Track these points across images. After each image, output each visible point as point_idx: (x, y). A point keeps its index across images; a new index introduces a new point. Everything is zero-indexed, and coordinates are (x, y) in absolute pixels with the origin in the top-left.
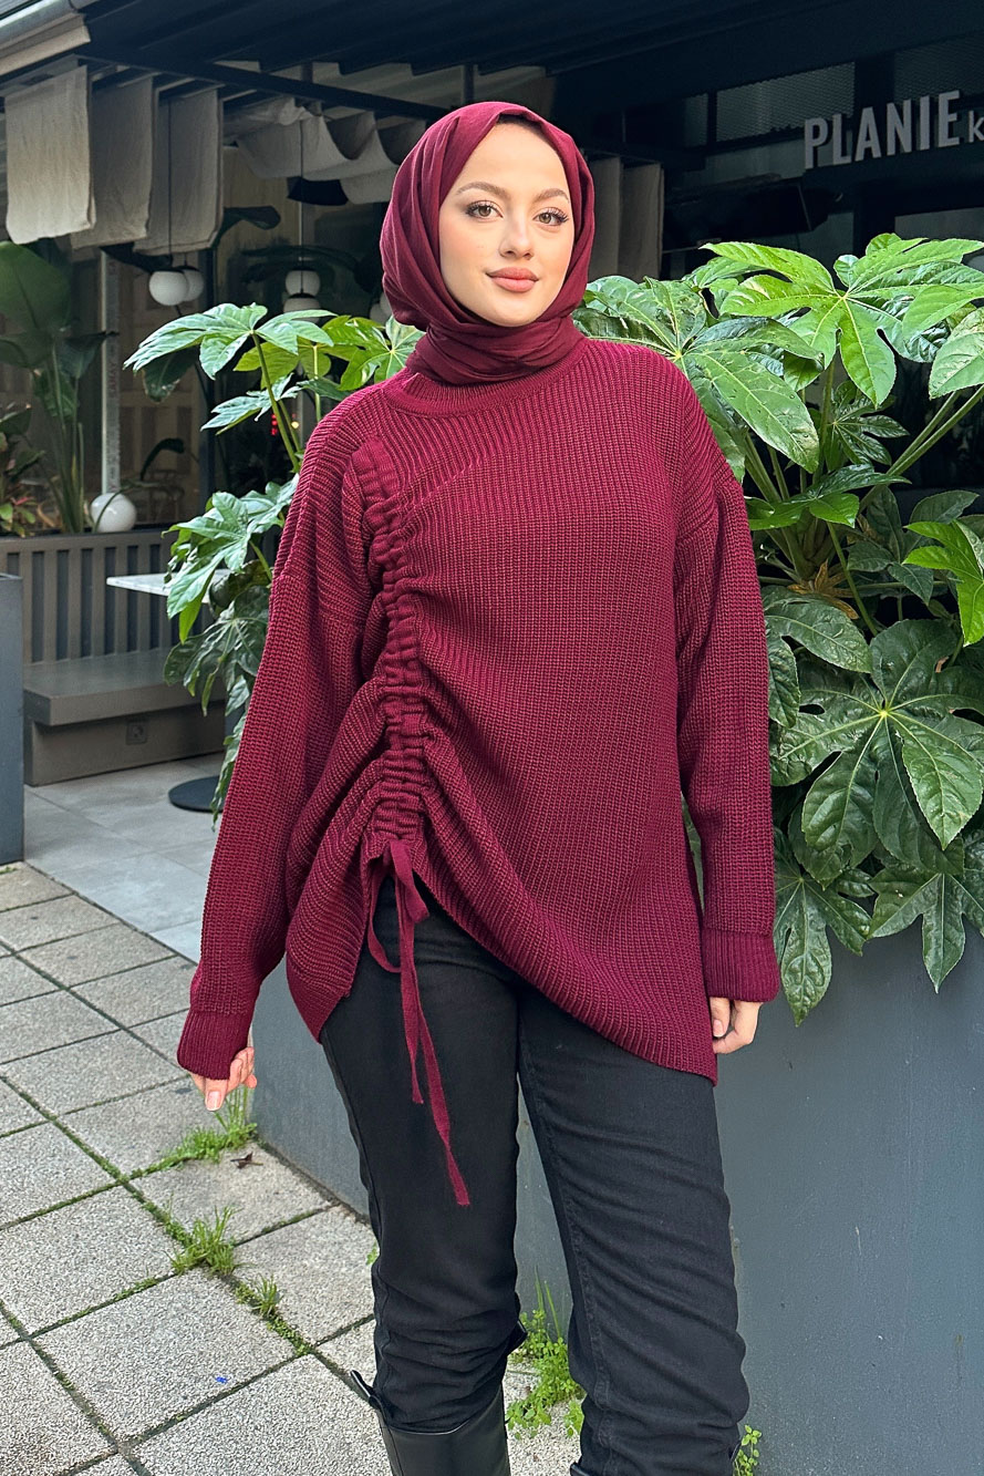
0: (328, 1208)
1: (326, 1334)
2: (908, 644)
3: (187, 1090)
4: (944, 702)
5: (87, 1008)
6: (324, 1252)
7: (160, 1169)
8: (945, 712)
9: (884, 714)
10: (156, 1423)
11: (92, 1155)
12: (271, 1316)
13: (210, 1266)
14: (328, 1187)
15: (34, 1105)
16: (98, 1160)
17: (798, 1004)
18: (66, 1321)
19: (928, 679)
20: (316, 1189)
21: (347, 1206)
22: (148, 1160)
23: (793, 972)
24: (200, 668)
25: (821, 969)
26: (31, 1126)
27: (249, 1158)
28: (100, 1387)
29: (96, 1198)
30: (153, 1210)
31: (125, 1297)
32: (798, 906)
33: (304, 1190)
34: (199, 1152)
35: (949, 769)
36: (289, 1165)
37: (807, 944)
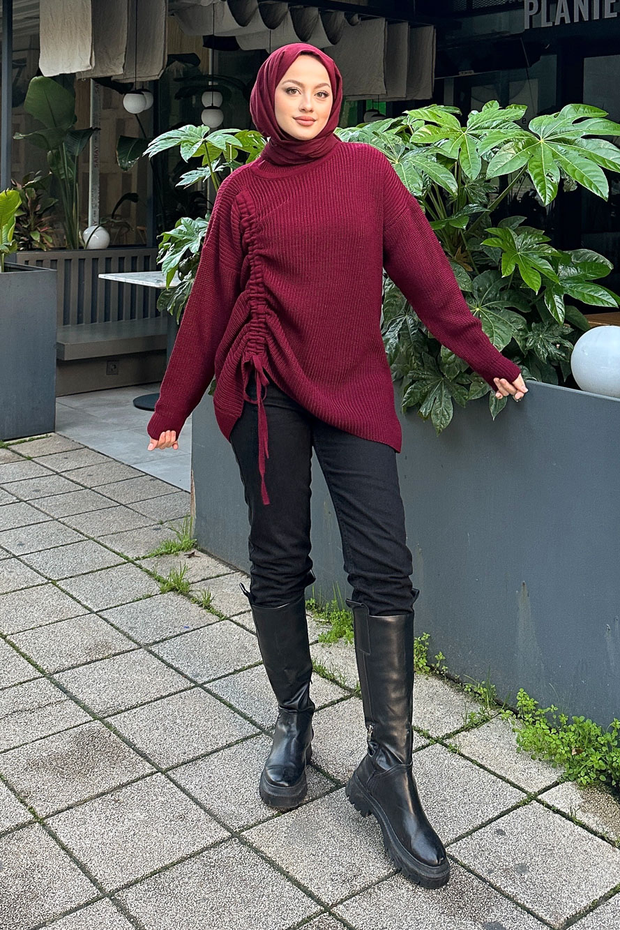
0: (233, 573)
1: (234, 613)
2: (489, 280)
3: (160, 529)
4: (502, 304)
5: (101, 496)
6: (232, 588)
7: (149, 557)
8: (502, 308)
9: (478, 309)
10: (158, 640)
11: (114, 552)
12: (208, 607)
13: (177, 590)
14: (233, 564)
15: (81, 533)
16: (118, 554)
17: (438, 427)
18: (111, 608)
19: (496, 294)
20: (227, 566)
21: (242, 572)
22: (142, 554)
23: (436, 414)
24: (175, 302)
25: (448, 414)
26: (81, 541)
27: (193, 553)
28: (131, 628)
29: (119, 567)
30: (147, 571)
31: (137, 600)
32: (440, 389)
33: (221, 566)
34: (169, 551)
35: (499, 328)
36: (213, 557)
37: (443, 403)
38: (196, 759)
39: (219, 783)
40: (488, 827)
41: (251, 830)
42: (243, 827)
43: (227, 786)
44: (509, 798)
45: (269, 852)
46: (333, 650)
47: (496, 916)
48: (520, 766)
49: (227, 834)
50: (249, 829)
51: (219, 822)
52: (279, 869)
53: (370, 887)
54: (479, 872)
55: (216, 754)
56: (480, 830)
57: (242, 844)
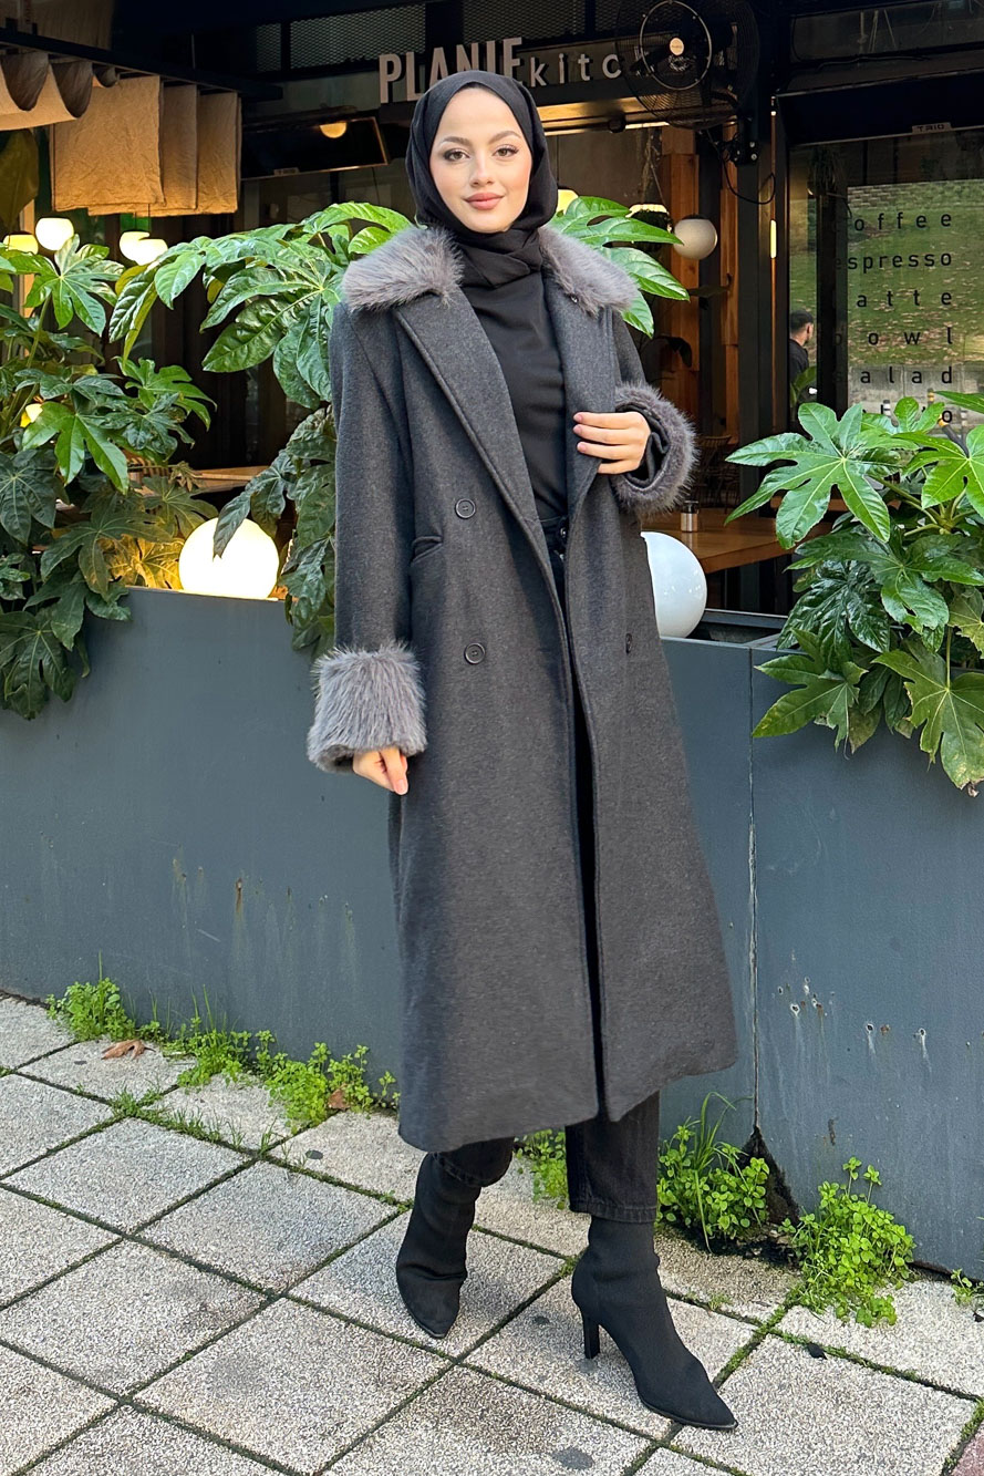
38: (22, 1298)
39: (73, 1327)
40: (521, 1316)
41: (150, 1388)
42: (133, 1386)
43: (88, 1329)
44: (540, 1269)
45: (190, 1415)
46: (205, 1095)
47: (568, 1440)
48: (544, 1221)
49: (110, 1403)
50: (144, 1388)
51: (91, 1387)
52: (212, 1438)
53: (365, 1436)
54: (526, 1382)
55: (53, 1285)
56: (510, 1323)
57: (139, 1412)
